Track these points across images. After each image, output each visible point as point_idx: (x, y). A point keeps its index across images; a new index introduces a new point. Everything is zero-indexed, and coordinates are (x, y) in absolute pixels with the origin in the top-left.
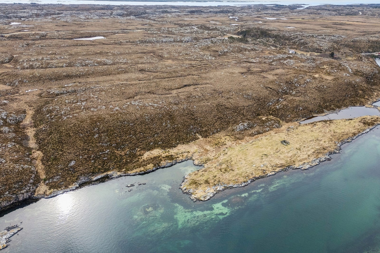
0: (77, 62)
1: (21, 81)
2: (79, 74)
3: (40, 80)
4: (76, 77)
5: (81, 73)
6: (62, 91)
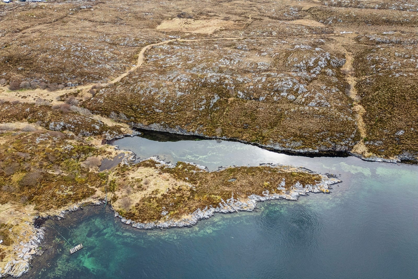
0: (394, 4)
1: (335, 20)
2: (401, 21)
3: (355, 21)
4: (397, 24)
5: (405, 20)
6: (385, 40)
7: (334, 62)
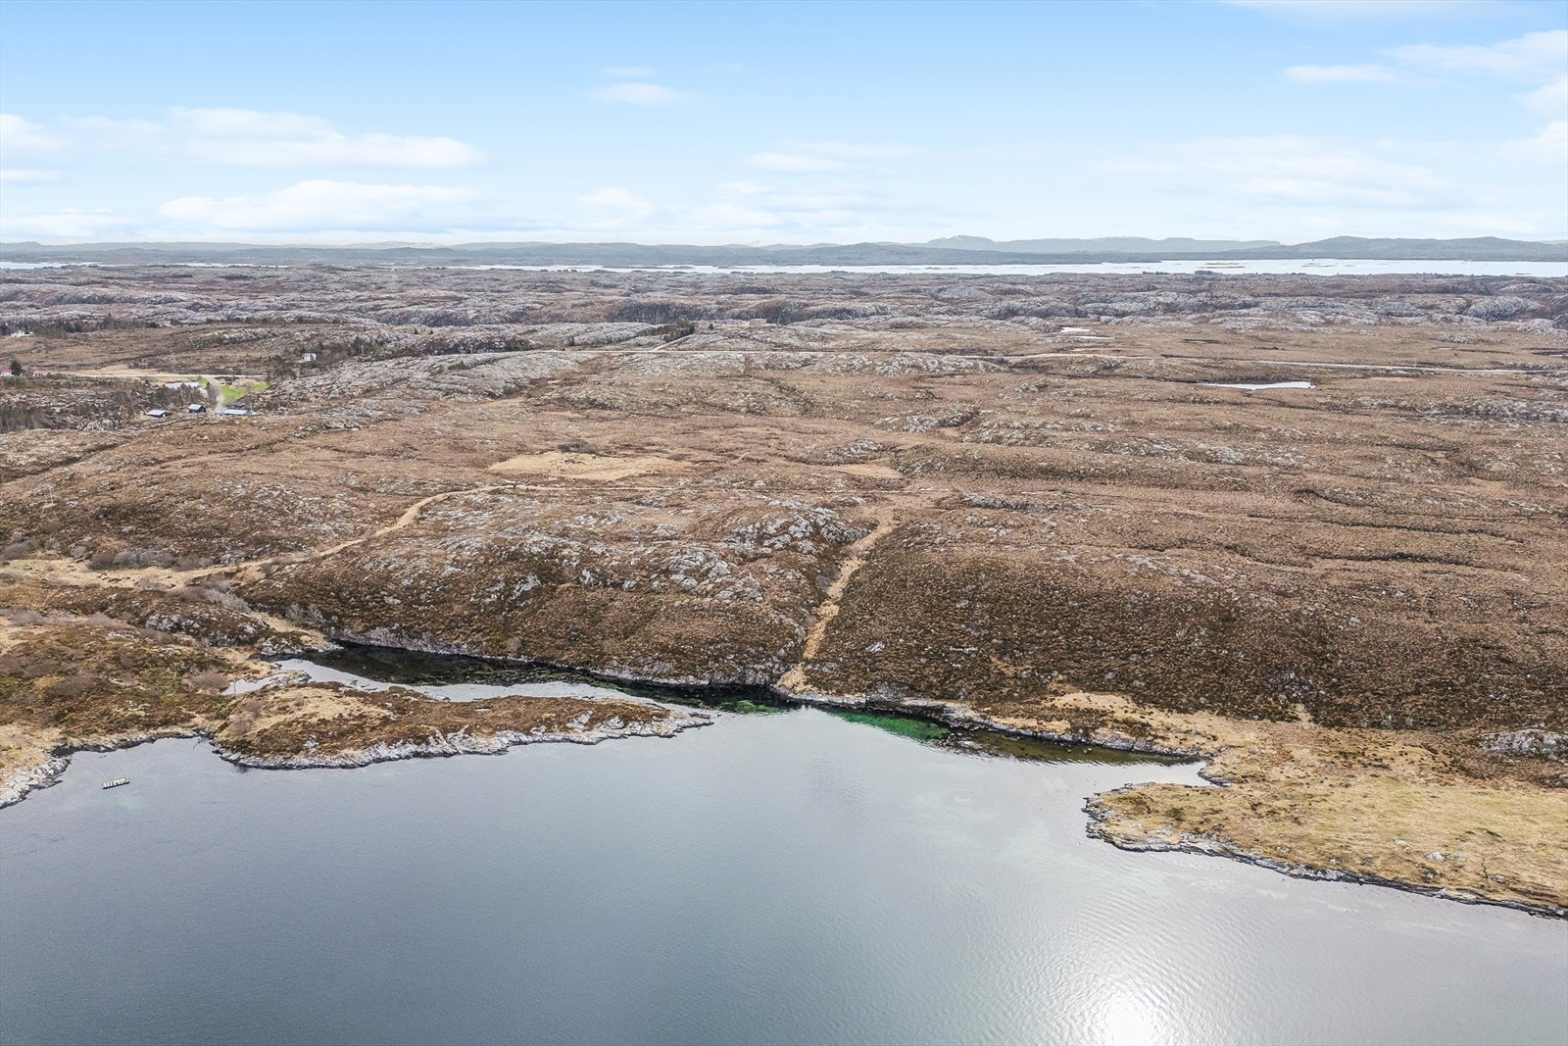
1: (928, 465)
2: (1082, 472)
3: (974, 469)
4: (1071, 478)
5: (1092, 469)
6: (992, 500)
7: (829, 531)
